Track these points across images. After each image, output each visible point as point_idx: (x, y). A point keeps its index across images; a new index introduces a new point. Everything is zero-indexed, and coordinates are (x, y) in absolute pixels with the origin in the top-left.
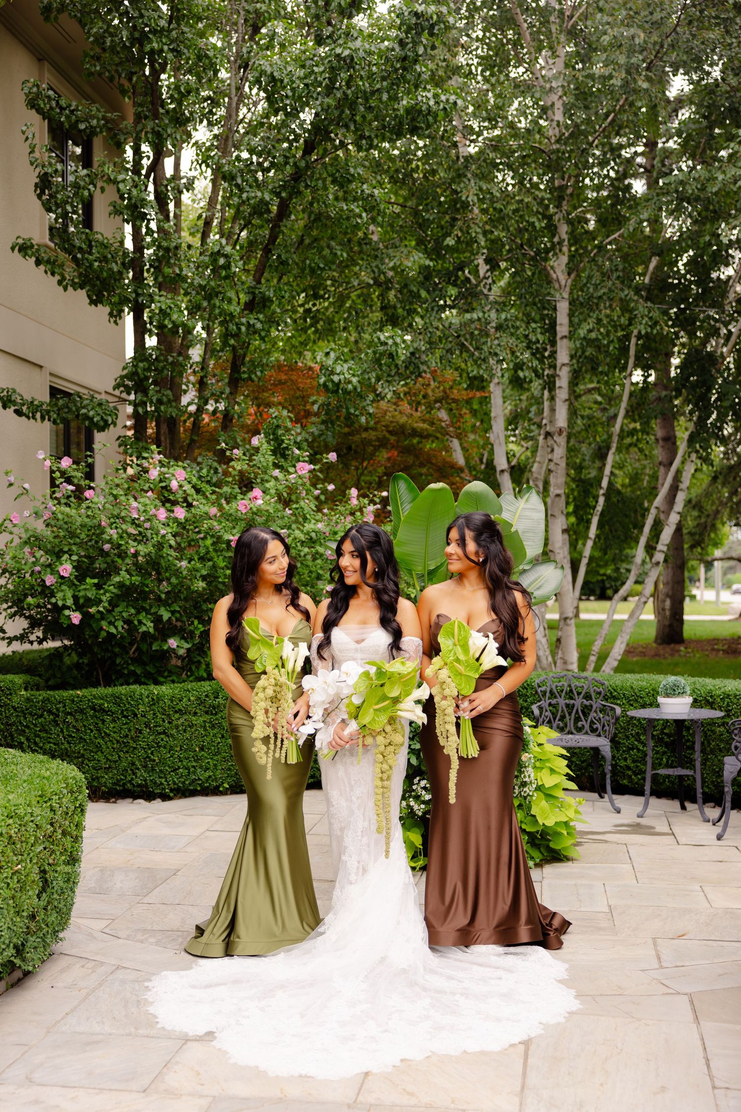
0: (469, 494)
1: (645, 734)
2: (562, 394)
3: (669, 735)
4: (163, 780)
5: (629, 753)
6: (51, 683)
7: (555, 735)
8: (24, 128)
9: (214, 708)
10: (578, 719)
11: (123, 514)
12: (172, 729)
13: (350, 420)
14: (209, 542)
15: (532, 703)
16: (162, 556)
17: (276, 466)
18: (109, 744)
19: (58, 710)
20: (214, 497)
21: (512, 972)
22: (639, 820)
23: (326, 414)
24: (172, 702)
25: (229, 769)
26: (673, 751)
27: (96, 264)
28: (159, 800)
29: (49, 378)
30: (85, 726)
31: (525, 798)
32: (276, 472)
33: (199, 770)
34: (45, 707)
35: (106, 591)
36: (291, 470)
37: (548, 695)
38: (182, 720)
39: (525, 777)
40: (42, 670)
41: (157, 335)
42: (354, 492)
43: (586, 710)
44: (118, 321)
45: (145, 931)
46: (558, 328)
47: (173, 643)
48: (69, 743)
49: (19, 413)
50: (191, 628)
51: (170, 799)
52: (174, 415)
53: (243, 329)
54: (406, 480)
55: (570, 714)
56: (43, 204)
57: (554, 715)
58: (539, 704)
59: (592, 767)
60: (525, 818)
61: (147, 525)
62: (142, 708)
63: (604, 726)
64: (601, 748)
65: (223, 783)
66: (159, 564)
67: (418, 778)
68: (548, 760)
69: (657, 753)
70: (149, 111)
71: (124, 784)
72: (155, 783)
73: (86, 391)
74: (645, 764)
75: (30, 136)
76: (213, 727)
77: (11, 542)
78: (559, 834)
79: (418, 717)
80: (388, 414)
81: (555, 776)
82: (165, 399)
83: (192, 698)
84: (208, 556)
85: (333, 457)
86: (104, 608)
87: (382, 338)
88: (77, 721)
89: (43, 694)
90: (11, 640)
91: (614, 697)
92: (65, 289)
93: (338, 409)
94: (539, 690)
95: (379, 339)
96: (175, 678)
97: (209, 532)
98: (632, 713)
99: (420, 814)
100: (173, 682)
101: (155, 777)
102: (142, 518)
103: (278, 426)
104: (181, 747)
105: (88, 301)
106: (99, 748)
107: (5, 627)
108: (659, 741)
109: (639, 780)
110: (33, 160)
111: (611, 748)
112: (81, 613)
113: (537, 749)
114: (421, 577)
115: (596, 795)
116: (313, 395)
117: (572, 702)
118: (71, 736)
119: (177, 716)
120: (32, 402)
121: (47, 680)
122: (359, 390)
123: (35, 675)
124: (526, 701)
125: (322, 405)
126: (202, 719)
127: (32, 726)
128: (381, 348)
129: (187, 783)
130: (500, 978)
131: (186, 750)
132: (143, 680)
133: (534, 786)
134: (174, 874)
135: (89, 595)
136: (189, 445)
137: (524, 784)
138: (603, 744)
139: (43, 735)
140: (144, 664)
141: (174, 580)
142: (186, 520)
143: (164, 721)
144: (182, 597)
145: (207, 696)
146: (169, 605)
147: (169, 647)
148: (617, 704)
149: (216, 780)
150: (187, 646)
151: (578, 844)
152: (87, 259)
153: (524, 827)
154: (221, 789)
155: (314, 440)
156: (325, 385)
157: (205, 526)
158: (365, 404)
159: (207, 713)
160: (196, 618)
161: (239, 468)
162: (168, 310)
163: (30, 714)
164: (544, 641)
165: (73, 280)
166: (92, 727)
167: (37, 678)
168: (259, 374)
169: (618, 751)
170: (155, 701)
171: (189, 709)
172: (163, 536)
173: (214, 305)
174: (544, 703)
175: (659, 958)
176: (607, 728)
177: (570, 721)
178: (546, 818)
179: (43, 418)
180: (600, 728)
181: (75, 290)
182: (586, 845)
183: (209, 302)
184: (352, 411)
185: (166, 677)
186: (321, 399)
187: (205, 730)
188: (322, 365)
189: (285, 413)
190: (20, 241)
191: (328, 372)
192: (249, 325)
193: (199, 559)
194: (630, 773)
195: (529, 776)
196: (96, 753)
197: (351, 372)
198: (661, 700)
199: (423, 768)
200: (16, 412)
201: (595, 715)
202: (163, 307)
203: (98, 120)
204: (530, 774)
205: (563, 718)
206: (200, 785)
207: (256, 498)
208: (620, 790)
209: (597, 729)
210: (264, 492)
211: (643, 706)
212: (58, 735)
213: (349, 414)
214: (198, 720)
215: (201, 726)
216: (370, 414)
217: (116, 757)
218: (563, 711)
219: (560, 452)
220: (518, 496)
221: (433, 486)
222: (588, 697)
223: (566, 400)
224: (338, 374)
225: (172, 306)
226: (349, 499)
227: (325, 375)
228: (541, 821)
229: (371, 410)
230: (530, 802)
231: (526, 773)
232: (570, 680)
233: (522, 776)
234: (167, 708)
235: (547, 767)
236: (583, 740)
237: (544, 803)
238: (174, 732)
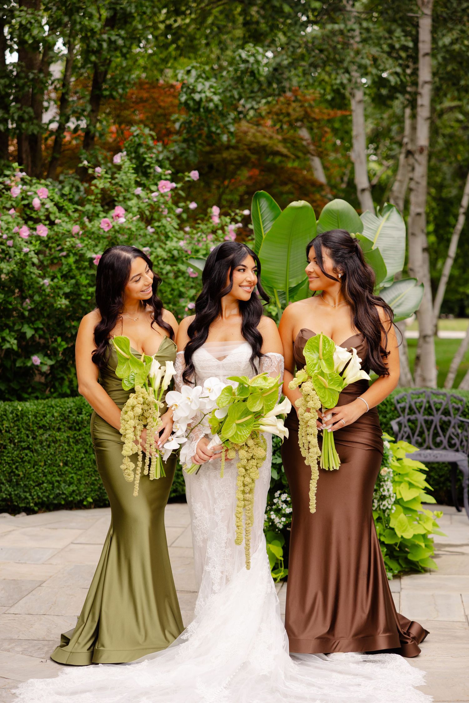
0: (331, 212)
2: (424, 112)
4: (28, 495)
7: (414, 449)
9: (78, 424)
10: (436, 435)
12: (36, 444)
13: (211, 138)
14: (71, 260)
15: (391, 419)
16: (25, 274)
17: (138, 184)
20: (76, 215)
21: (370, 678)
23: (188, 132)
24: (36, 417)
25: (93, 484)
28: (24, 514)
31: (384, 511)
32: (139, 191)
33: (63, 485)
36: (153, 188)
37: (407, 411)
38: (46, 436)
39: (384, 490)
41: (18, 51)
42: (215, 210)
43: (445, 426)
45: (11, 640)
46: (421, 45)
47: (36, 359)
50: (55, 345)
51: (35, 512)
52: (35, 132)
53: (105, 45)
54: (267, 199)
55: (429, 429)
57: (413, 431)
58: (398, 420)
59: (450, 482)
60: (384, 530)
61: (10, 243)
62: (6, 424)
63: (462, 441)
64: (459, 463)
65: (86, 497)
66: (22, 281)
67: (279, 492)
68: (407, 475)
72: (20, 497)
76: (77, 442)
78: (417, 546)
79: (281, 431)
80: (249, 134)
81: (413, 490)
82: (26, 117)
83: (56, 414)
84: (71, 274)
85: (194, 175)
87: (244, 56)
93: (200, 127)
94: (398, 406)
95: (240, 56)
96: (38, 394)
97: (72, 250)
99: (281, 527)
100: (37, 398)
101: (19, 491)
102: (5, 236)
103: (140, 145)
104: (45, 462)
113: (396, 464)
114: (282, 294)
115: (453, 509)
116: (174, 112)
117: (430, 418)
119: (41, 431)
122: (220, 108)
124: (385, 417)
125: (184, 123)
126: (65, 435)
128: (242, 66)
129: (51, 497)
130: (359, 685)
131: (50, 465)
132: (7, 396)
133: (393, 500)
134: (40, 586)
136: (51, 163)
137: (383, 498)
138: (461, 459)
140: (8, 381)
141: (37, 298)
142: (49, 238)
143: (28, 437)
144: (45, 314)
145: (70, 412)
146: (33, 323)
147: (33, 364)
149: (80, 494)
150: (50, 363)
151: (436, 556)
153: (382, 539)
154: (85, 503)
155: (176, 158)
156: (186, 103)
157: (68, 244)
158: (226, 122)
159: (70, 428)
160: (59, 335)
161: (101, 186)
162: (29, 26)
168: (120, 91)
170: (20, 417)
171: (53, 424)
172: (26, 254)
173: (75, 21)
174: (403, 419)
176: (465, 443)
177: (428, 436)
178: (404, 531)
180: (458, 443)
182: (444, 557)
183: (70, 18)
184: (213, 129)
185: (29, 394)
186: (183, 117)
187: (69, 445)
188: (184, 84)
189: (147, 131)
191: (189, 91)
192: (110, 42)
193: (62, 277)
195: (388, 490)
197: (213, 90)
199: (284, 482)
201: (453, 430)
202: (24, 22)
204: (388, 488)
205: (421, 434)
206: (64, 499)
207: (118, 216)
209: (455, 445)
210: (126, 210)
213: (210, 132)
214: (62, 436)
215: (65, 442)
216: (231, 133)
218: (421, 427)
219: (421, 171)
220: (379, 214)
221: (294, 204)
222: (446, 413)
223: (428, 118)
224: (200, 92)
225: (33, 21)
226: (211, 217)
227: (186, 93)
228: (399, 534)
229: (232, 129)
230: (389, 515)
231: (385, 487)
232: (429, 396)
233: (381, 490)
234: (31, 424)
235: (405, 481)
236: (441, 455)
237: (402, 516)
238: (38, 447)
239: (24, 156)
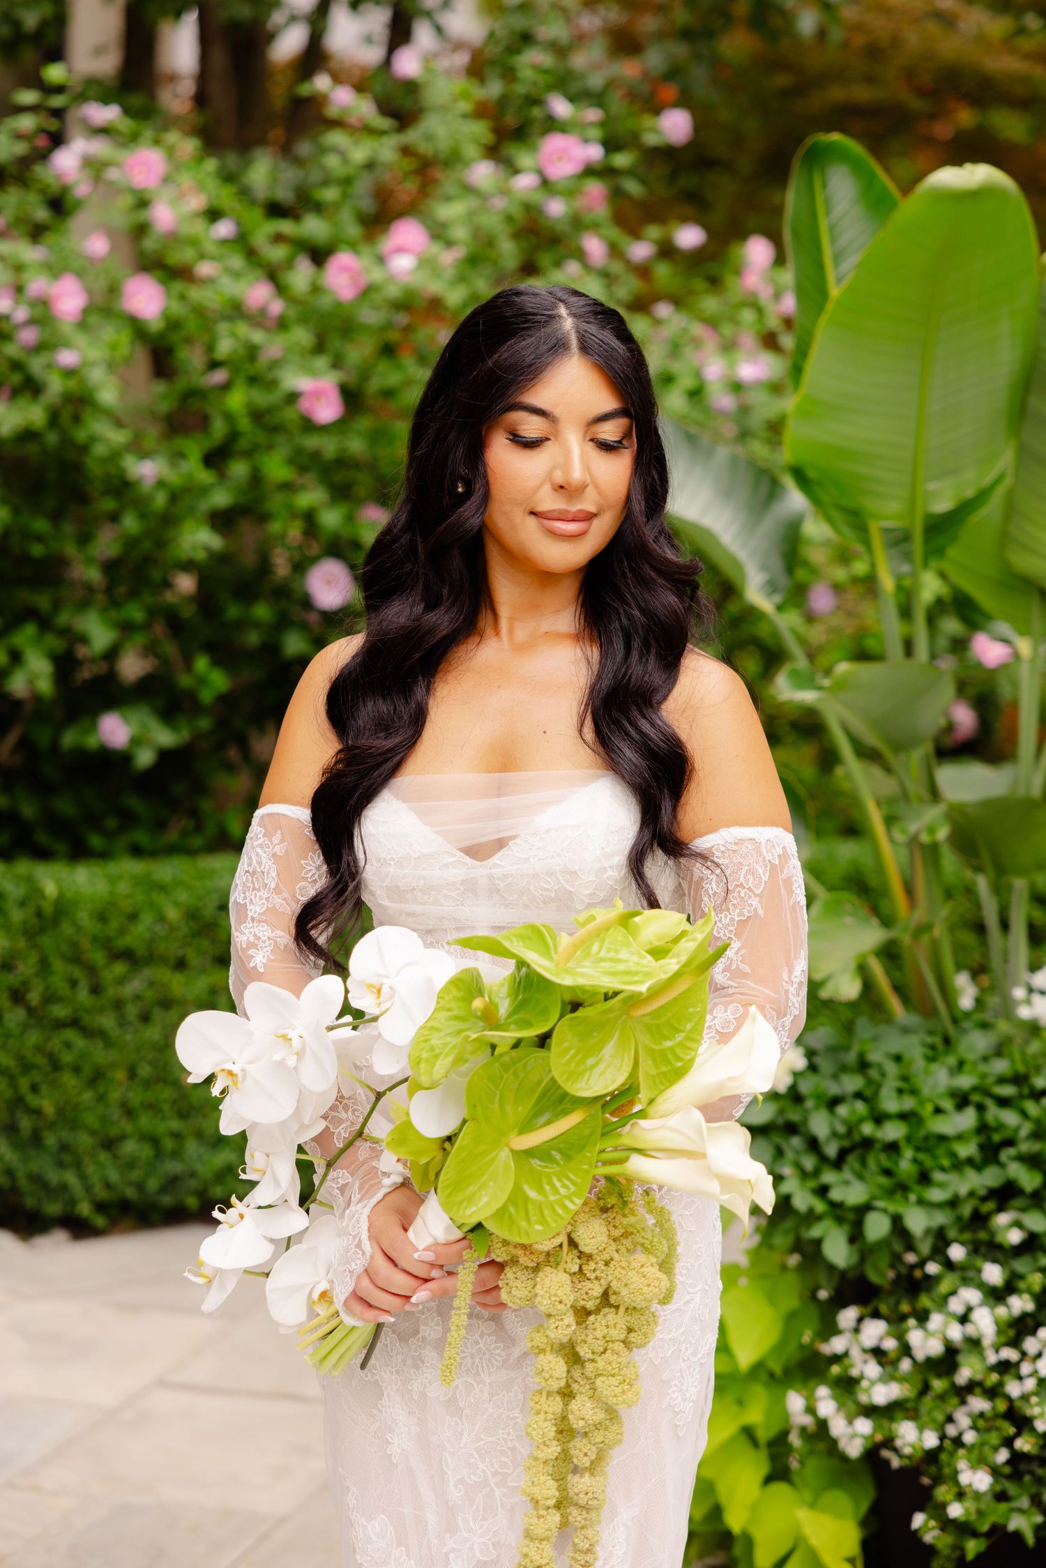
12: (102, 1012)
24: (104, 922)
32: (482, 174)
38: (135, 984)
42: (758, 252)
47: (117, 727)
50: (185, 680)
51: (96, 1233)
54: (857, 169)
61: (30, 336)
83: (172, 914)
85: (675, 124)
97: (247, 367)
99: (854, 1449)
100: (137, 851)
101: (42, 1163)
114: (899, 540)
119: (120, 968)
131: (147, 1084)
132: (43, 838)
141: (130, 523)
142: (170, 324)
143: (73, 985)
146: (116, 605)
147: (104, 743)
150: (165, 737)
157: (230, 343)
160: (205, 647)
170: (48, 919)
171: (162, 946)
185: (109, 835)
199: (874, 1278)
221: (949, 177)
234: (86, 944)
238: (107, 1021)
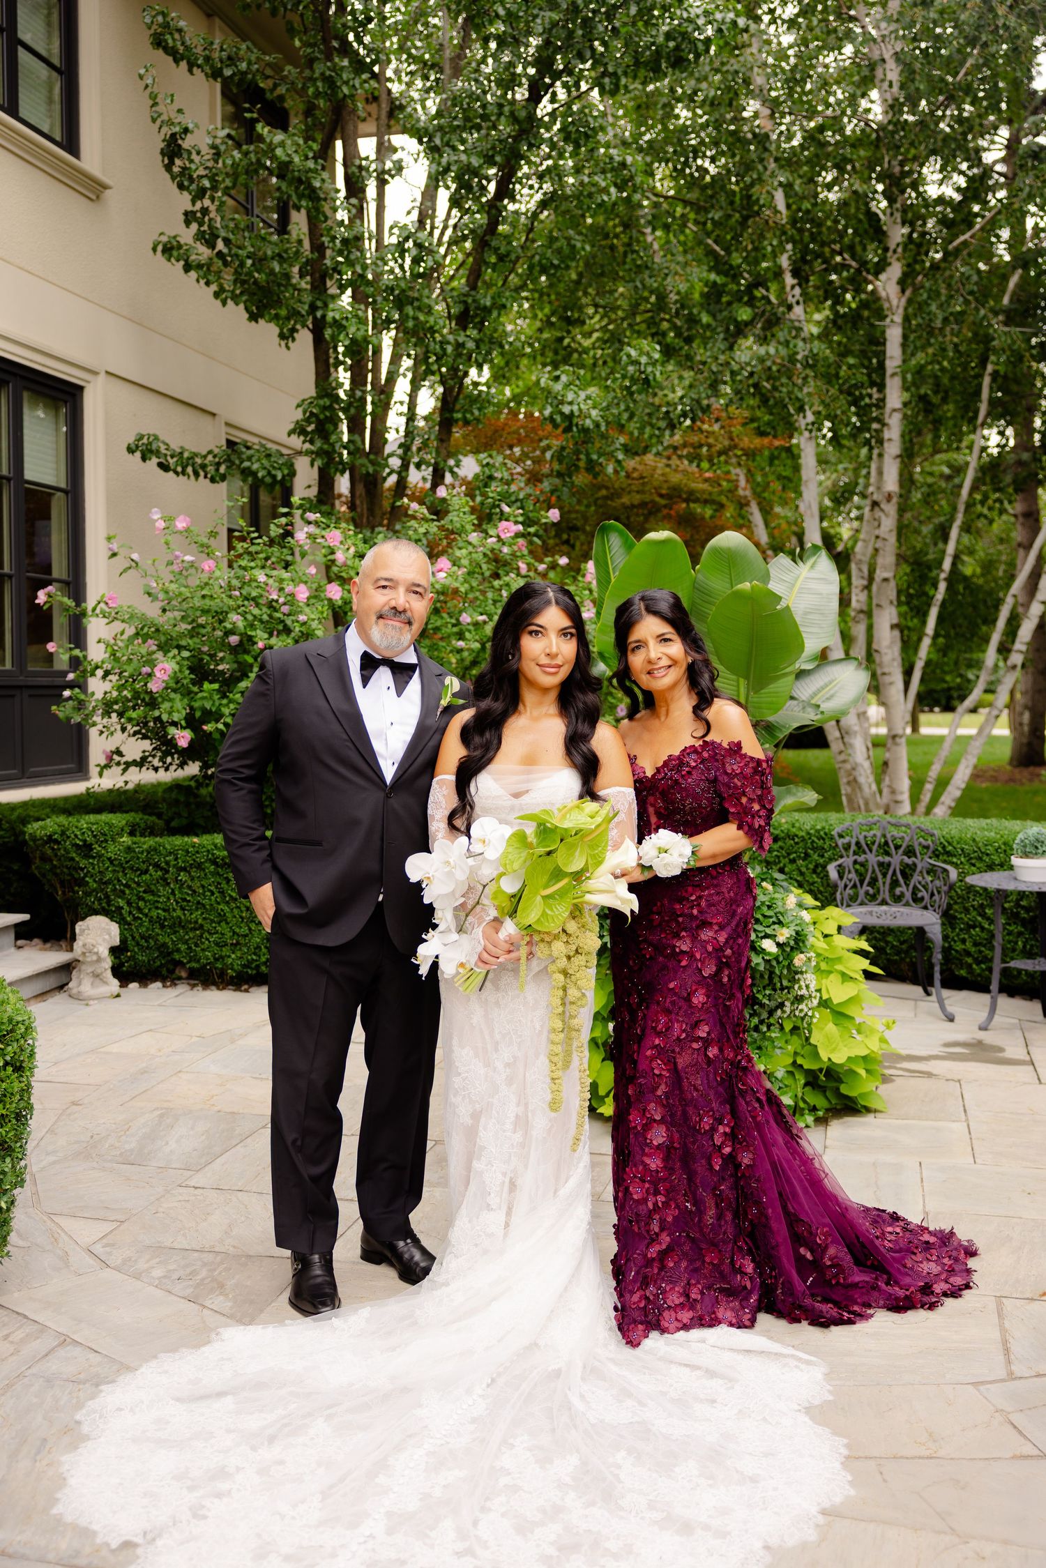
0: (719, 552)
1: (991, 906)
2: (892, 449)
3: (1027, 909)
5: (968, 932)
6: (174, 824)
8: (142, 71)
10: (895, 883)
11: (254, 594)
13: (593, 470)
15: (831, 860)
17: (478, 527)
18: (236, 911)
19: (167, 863)
22: (982, 1035)
26: (1034, 931)
27: (249, 262)
29: (224, 429)
30: (203, 887)
31: (803, 1019)
32: (474, 537)
34: (152, 860)
35: (231, 701)
36: (492, 532)
37: (853, 847)
39: (800, 988)
40: (163, 807)
42: (591, 566)
43: (907, 871)
44: (290, 344)
46: (888, 363)
48: (183, 909)
49: (164, 467)
52: (371, 470)
53: (449, 349)
54: (621, 533)
55: (884, 875)
56: (173, 178)
57: (861, 878)
58: (840, 861)
59: (916, 950)
60: (803, 1046)
61: (284, 609)
63: (932, 895)
64: (927, 929)
68: (839, 960)
69: (1010, 933)
70: (321, 52)
71: (258, 967)
73: (256, 440)
74: (992, 948)
75: (149, 81)
77: (122, 633)
78: (852, 1072)
79: (623, 901)
80: (659, 472)
81: (850, 984)
85: (553, 514)
86: (226, 725)
87: (633, 353)
88: (192, 879)
89: (150, 842)
90: (128, 765)
91: (949, 854)
92: (224, 303)
93: (576, 455)
94: (840, 842)
95: (629, 356)
98: (973, 880)
102: (282, 600)
105: (247, 316)
106: (222, 918)
107: (122, 749)
108: (1013, 917)
109: (983, 970)
110: (155, 115)
111: (943, 924)
112: (193, 730)
113: (821, 944)
115: (919, 990)
117: (887, 859)
118: (184, 900)
120: (181, 453)
121: (168, 822)
122: (603, 428)
123: (150, 814)
124: (822, 856)
127: (133, 885)
133: (815, 1002)
135: (208, 705)
137: (799, 999)
138: (930, 921)
139: (148, 897)
148: (952, 863)
151: (886, 1079)
152: (237, 255)
153: (799, 1061)
156: (551, 418)
158: (612, 447)
161: (422, 530)
162: (344, 322)
163: (131, 868)
164: (866, 764)
165: (233, 292)
166: (212, 888)
167: (154, 818)
168: (476, 412)
169: (953, 929)
172: (304, 623)
173: (407, 316)
174: (848, 861)
175: (1007, 1351)
176: (937, 897)
177: (884, 885)
178: (833, 1051)
179: (196, 475)
180: (927, 897)
181: (237, 304)
182: (899, 1081)
184: (595, 457)
186: (556, 443)
188: (549, 392)
190: (164, 239)
191: (555, 402)
194: (970, 960)
195: (807, 987)
196: (219, 923)
197: (591, 402)
198: (1015, 861)
200: (161, 465)
201: (920, 878)
202: (337, 317)
203: (249, 63)
204: (810, 980)
205: (873, 882)
207: (440, 570)
208: (953, 982)
209: (922, 899)
210: (453, 563)
211: (991, 867)
212: (169, 899)
213: (590, 461)
216: (619, 462)
217: (245, 930)
218: (874, 871)
219: (888, 523)
220: (798, 560)
221: (652, 536)
222: (910, 852)
223: (898, 456)
224: (571, 403)
226: (584, 576)
227: (551, 405)
228: (824, 1056)
229: (620, 456)
230: (809, 1025)
231: (802, 983)
232: (884, 829)
233: (796, 987)
235: (837, 971)
236: (902, 914)
237: (831, 1027)
239: (358, 502)
